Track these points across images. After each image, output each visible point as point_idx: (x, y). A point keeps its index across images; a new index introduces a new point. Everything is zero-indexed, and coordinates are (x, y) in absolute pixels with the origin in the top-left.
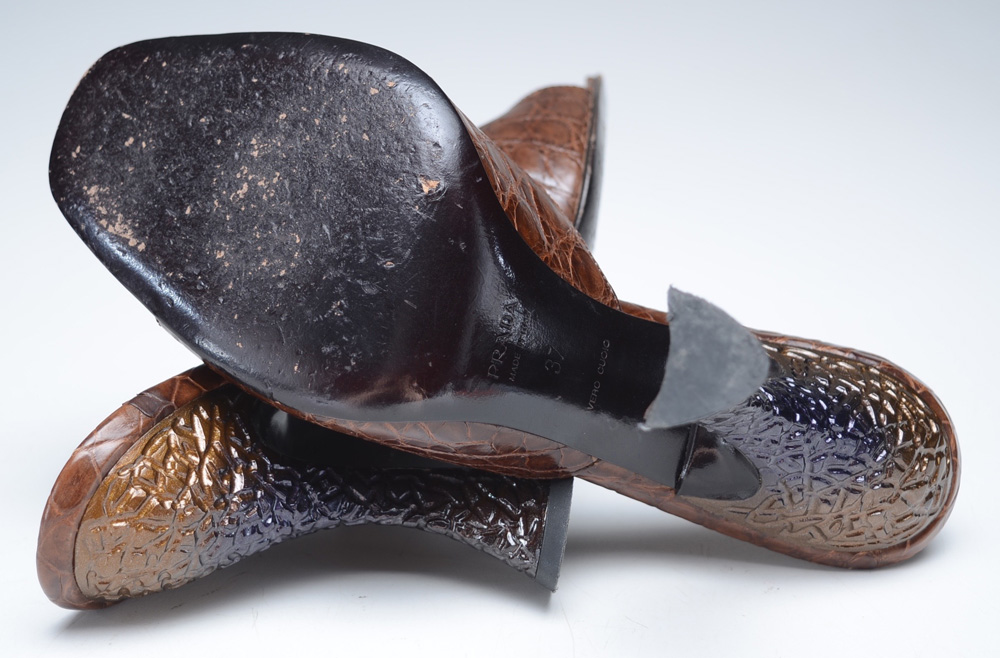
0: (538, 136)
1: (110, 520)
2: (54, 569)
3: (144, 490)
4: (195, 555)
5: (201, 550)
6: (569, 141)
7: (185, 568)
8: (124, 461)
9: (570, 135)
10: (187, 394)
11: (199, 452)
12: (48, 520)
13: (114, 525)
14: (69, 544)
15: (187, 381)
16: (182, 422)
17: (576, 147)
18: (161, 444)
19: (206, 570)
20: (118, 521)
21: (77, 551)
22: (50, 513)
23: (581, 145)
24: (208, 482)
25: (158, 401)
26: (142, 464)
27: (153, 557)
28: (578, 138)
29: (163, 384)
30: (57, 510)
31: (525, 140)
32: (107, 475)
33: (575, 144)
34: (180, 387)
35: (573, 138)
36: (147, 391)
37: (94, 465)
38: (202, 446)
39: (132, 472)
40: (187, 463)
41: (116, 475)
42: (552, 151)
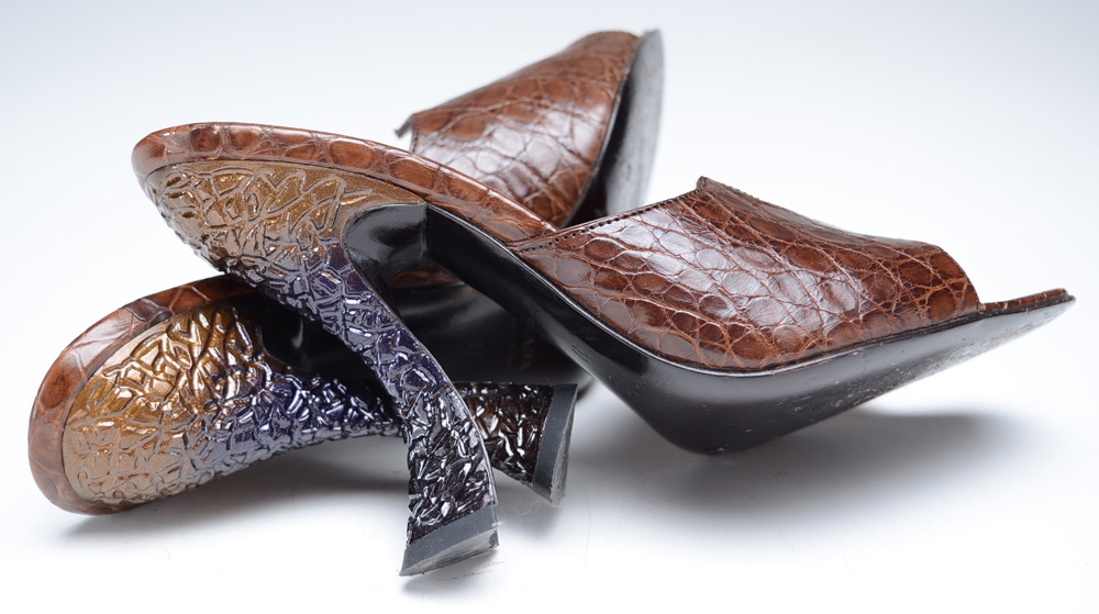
0: (574, 70)
1: (95, 420)
2: (45, 468)
3: (130, 391)
4: (187, 459)
5: (193, 454)
6: (602, 73)
7: (178, 472)
8: (111, 362)
9: (604, 68)
10: (188, 303)
11: (193, 358)
12: (36, 419)
13: (100, 424)
14: (55, 443)
15: (191, 290)
16: (178, 327)
17: (608, 79)
18: (152, 347)
19: (202, 475)
20: (103, 420)
21: (64, 451)
22: (37, 414)
23: (614, 78)
24: (198, 386)
25: (154, 307)
26: (129, 365)
27: (141, 459)
28: (611, 71)
29: (164, 292)
30: (42, 409)
31: (560, 75)
32: (92, 375)
33: (607, 76)
34: (181, 296)
35: (607, 69)
36: (147, 298)
37: (79, 365)
38: (197, 352)
39: (119, 374)
40: (178, 367)
41: (103, 376)
42: (583, 83)
